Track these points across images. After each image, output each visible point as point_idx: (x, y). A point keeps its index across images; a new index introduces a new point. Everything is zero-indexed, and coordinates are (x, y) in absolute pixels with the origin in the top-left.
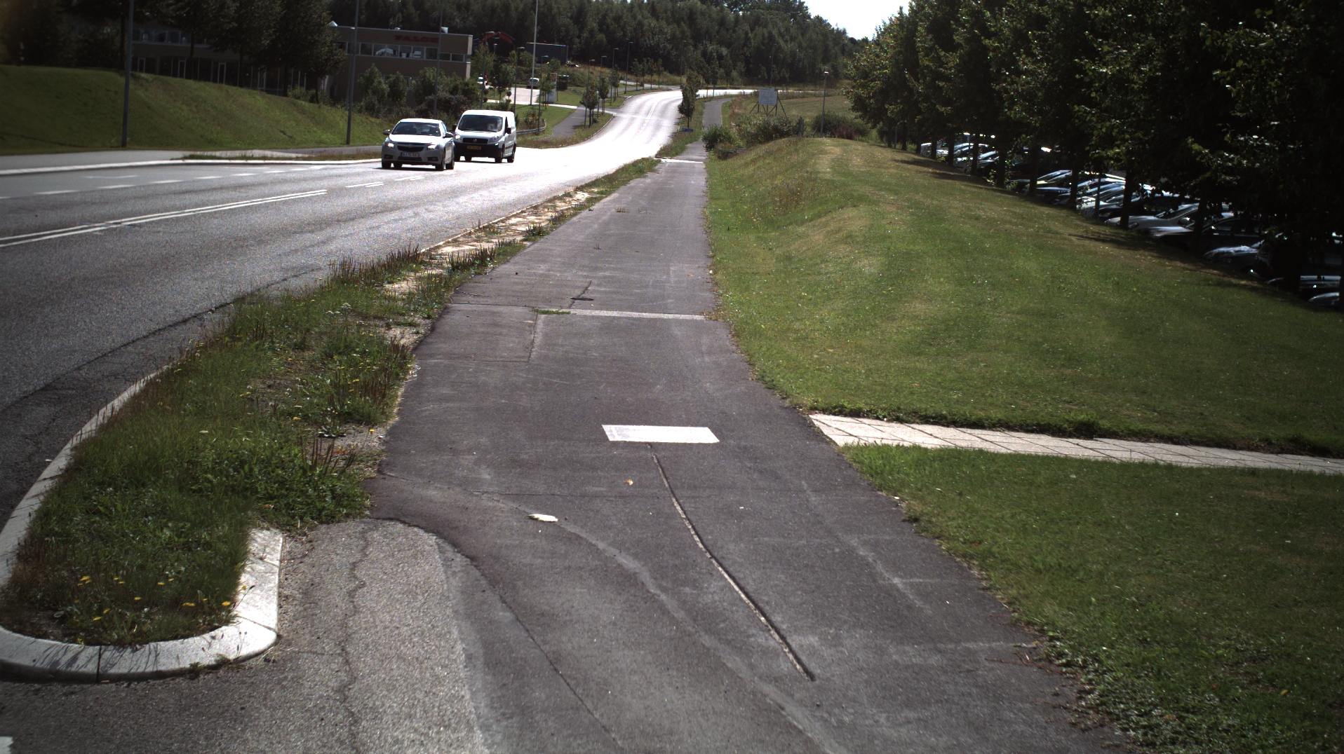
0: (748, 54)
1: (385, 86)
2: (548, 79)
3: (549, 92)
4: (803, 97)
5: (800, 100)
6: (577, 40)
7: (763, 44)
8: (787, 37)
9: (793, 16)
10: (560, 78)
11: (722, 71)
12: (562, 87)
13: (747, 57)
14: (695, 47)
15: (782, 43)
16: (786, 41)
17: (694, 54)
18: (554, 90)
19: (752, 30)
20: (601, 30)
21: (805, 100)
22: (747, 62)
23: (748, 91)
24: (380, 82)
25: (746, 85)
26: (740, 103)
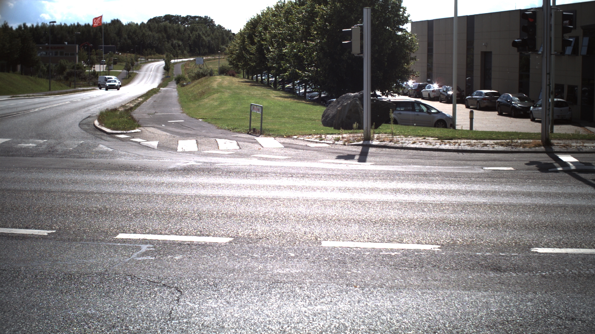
0: (190, 43)
1: (45, 68)
2: (109, 60)
3: (110, 65)
4: (214, 59)
5: (213, 61)
6: (119, 43)
7: (196, 39)
8: (206, 35)
9: (209, 25)
10: (114, 60)
11: (180, 51)
12: (115, 63)
13: (190, 45)
14: (168, 42)
15: (204, 38)
16: (206, 37)
17: (168, 45)
18: (112, 65)
19: (191, 33)
20: (129, 38)
21: (215, 61)
22: (190, 46)
23: (192, 59)
24: (43, 67)
25: (191, 57)
26: (189, 64)
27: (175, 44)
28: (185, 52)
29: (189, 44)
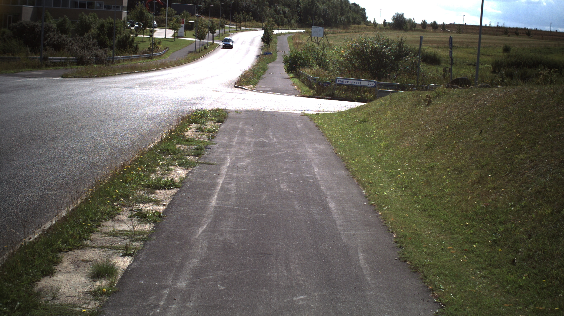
3: (180, 31)
5: (332, 35)
7: (309, 5)
11: (286, 20)
14: (270, 7)
15: (319, 5)
17: (269, 10)
18: (184, 30)
21: (335, 35)
23: (302, 31)
25: (301, 28)
26: (298, 36)
27: (279, 10)
28: (293, 21)
29: (297, 11)
